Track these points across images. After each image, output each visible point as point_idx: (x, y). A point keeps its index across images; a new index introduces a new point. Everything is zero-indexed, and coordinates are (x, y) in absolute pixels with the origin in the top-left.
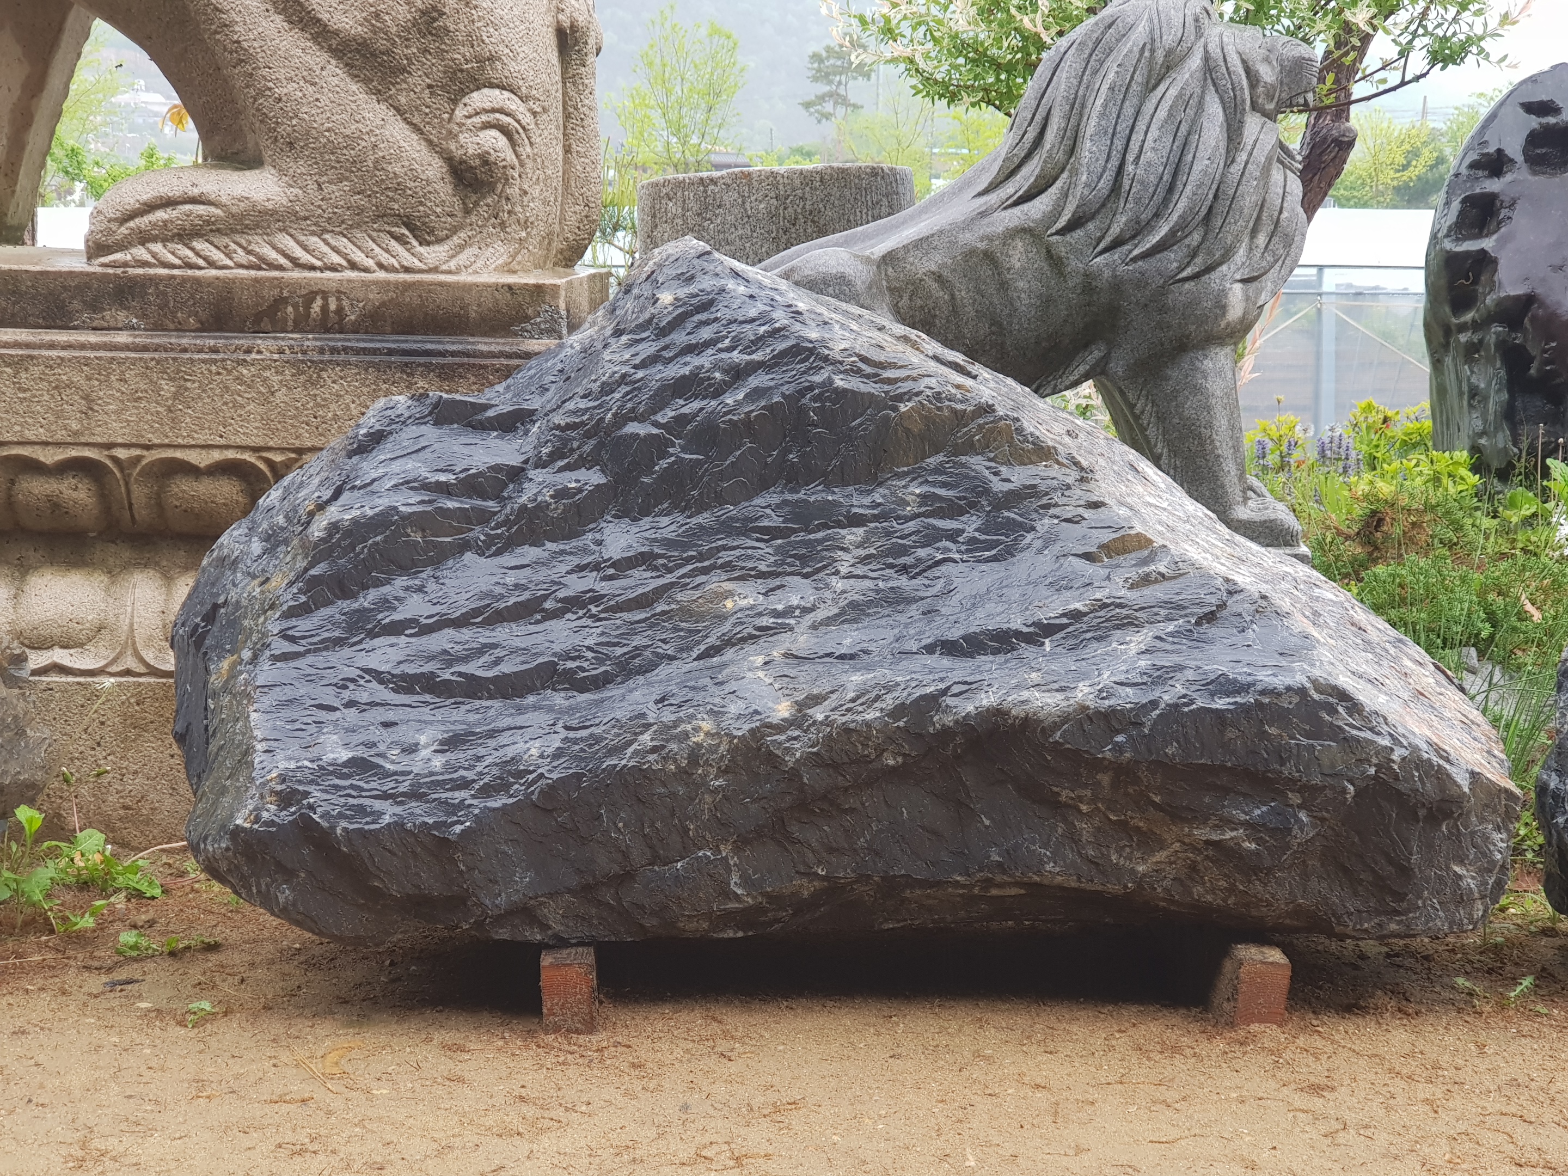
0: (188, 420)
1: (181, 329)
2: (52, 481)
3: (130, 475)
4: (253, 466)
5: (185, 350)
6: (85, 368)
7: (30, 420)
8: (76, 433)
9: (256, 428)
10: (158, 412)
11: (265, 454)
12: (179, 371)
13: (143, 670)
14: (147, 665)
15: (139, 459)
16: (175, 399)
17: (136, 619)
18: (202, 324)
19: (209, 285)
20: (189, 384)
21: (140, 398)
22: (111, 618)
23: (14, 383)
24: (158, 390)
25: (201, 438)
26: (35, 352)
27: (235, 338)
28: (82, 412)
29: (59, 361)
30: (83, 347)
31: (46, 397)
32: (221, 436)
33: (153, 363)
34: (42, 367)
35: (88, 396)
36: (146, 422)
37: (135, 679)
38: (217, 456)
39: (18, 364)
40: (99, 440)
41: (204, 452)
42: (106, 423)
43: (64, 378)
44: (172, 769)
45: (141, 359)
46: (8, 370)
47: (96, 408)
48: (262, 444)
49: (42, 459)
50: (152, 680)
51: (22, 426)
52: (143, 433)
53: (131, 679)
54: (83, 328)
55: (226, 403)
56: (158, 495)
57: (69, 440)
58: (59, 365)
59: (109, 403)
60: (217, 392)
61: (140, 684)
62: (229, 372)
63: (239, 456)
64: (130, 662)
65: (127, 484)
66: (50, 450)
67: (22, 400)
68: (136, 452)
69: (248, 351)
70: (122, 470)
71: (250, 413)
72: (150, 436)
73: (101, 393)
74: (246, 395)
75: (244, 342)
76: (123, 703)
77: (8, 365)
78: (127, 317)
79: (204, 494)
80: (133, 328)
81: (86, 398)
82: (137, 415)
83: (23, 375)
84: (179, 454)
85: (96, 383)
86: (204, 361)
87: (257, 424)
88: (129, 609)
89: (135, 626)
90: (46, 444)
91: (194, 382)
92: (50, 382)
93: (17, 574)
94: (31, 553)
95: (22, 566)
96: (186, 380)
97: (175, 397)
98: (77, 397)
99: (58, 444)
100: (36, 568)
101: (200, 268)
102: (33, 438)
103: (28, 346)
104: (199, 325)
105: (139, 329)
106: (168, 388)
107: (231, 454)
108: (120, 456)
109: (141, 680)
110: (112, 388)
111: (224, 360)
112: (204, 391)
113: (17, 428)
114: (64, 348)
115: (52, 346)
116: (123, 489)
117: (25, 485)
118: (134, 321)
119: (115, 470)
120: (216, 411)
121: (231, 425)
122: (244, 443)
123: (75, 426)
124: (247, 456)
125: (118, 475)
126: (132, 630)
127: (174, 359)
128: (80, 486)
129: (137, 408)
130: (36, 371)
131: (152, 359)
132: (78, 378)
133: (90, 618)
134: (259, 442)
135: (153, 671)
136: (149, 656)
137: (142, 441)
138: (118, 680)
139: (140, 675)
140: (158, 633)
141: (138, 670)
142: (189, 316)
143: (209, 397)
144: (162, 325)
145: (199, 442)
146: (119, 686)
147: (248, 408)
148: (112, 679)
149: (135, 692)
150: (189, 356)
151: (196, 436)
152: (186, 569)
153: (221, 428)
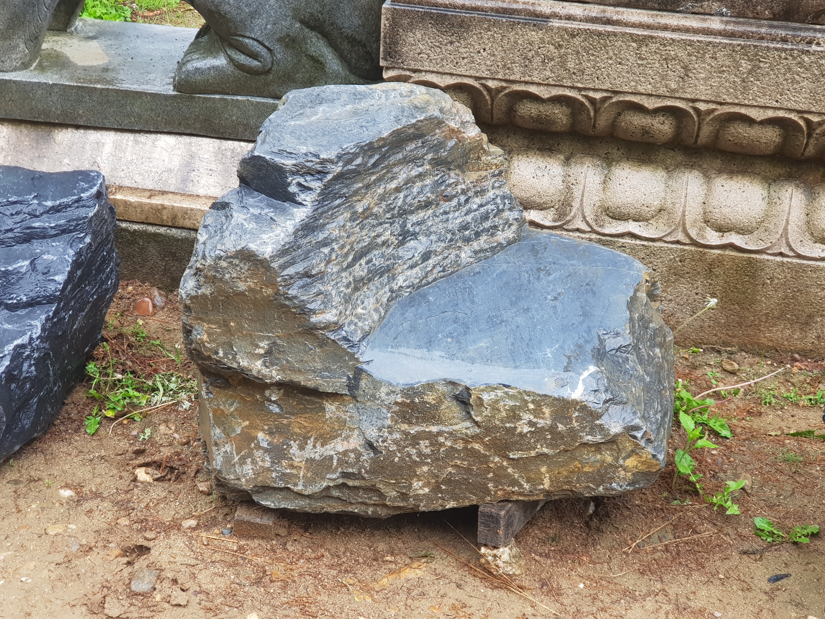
0: (755, 88)
1: (757, 17)
2: (648, 117)
3: (703, 119)
4: (794, 122)
5: (762, 38)
6: (689, 48)
7: (642, 79)
8: (673, 91)
9: (805, 98)
10: (734, 82)
11: (806, 116)
12: (757, 55)
13: (688, 241)
14: (691, 239)
15: (713, 110)
16: (749, 74)
17: (688, 209)
18: (774, 15)
20: (762, 65)
21: (724, 71)
22: (669, 205)
23: (636, 54)
24: (737, 66)
25: (762, 101)
26: (654, 33)
27: (800, 29)
28: (680, 77)
29: (671, 42)
30: (687, 30)
31: (657, 65)
32: (777, 101)
33: (739, 48)
34: (658, 45)
35: (686, 66)
36: (725, 88)
37: (682, 247)
38: (770, 114)
39: (642, 41)
40: (689, 96)
41: (762, 110)
42: (696, 86)
43: (672, 53)
44: (695, 301)
45: (730, 44)
46: (634, 44)
47: (691, 75)
48: (806, 109)
49: (646, 105)
50: (693, 248)
51: (636, 82)
52: (721, 95)
53: (680, 247)
54: (685, 13)
55: (786, 80)
56: (718, 131)
57: (667, 94)
58: (671, 44)
59: (700, 73)
60: (782, 71)
61: (684, 250)
62: (794, 58)
63: (786, 116)
64: (680, 236)
65: (699, 124)
66: (653, 100)
67: (639, 65)
68: (714, 106)
69: (810, 43)
70: (699, 117)
71: (802, 88)
72: (725, 97)
73: (696, 66)
74: (803, 75)
75: (809, 34)
76: (671, 260)
77: (635, 41)
78: (720, 7)
79: (753, 136)
80: (722, 15)
81: (685, 68)
82: (719, 82)
83: (644, 49)
84: (743, 111)
85: (694, 58)
86: (776, 49)
87: (806, 96)
88: (683, 200)
89: (687, 213)
90: (651, 95)
91: (766, 63)
92: (661, 55)
93: (604, 165)
94: (615, 151)
95: (608, 159)
96: (760, 61)
97: (750, 72)
98: (678, 67)
99: (659, 96)
100: (618, 162)
102: (643, 91)
103: (649, 27)
104: (771, 16)
105: (726, 16)
106: (745, 65)
107: (781, 114)
108: (701, 108)
109: (686, 248)
110: (704, 62)
111: (792, 50)
112: (772, 70)
113: (633, 83)
114: (674, 30)
115: (665, 28)
116: (696, 127)
117: (628, 118)
118: (724, 10)
119: (695, 116)
120: (778, 84)
121: (786, 94)
122: (793, 108)
123: (673, 86)
124: (793, 116)
125: (696, 119)
126: (684, 215)
127: (755, 46)
128: (666, 122)
129: (720, 77)
130: (653, 47)
131: (739, 45)
132: (682, 54)
133: (655, 203)
134: (804, 107)
135: (694, 243)
136: (693, 233)
137: (719, 100)
138: (670, 246)
139: (685, 244)
140: (700, 218)
141: (684, 242)
142: (766, 9)
143: (775, 74)
144: (744, 14)
145: (760, 104)
146: (670, 249)
147: (802, 84)
148: (666, 245)
149: (680, 254)
150: (766, 45)
151: (759, 100)
152: (720, 172)
153: (778, 96)
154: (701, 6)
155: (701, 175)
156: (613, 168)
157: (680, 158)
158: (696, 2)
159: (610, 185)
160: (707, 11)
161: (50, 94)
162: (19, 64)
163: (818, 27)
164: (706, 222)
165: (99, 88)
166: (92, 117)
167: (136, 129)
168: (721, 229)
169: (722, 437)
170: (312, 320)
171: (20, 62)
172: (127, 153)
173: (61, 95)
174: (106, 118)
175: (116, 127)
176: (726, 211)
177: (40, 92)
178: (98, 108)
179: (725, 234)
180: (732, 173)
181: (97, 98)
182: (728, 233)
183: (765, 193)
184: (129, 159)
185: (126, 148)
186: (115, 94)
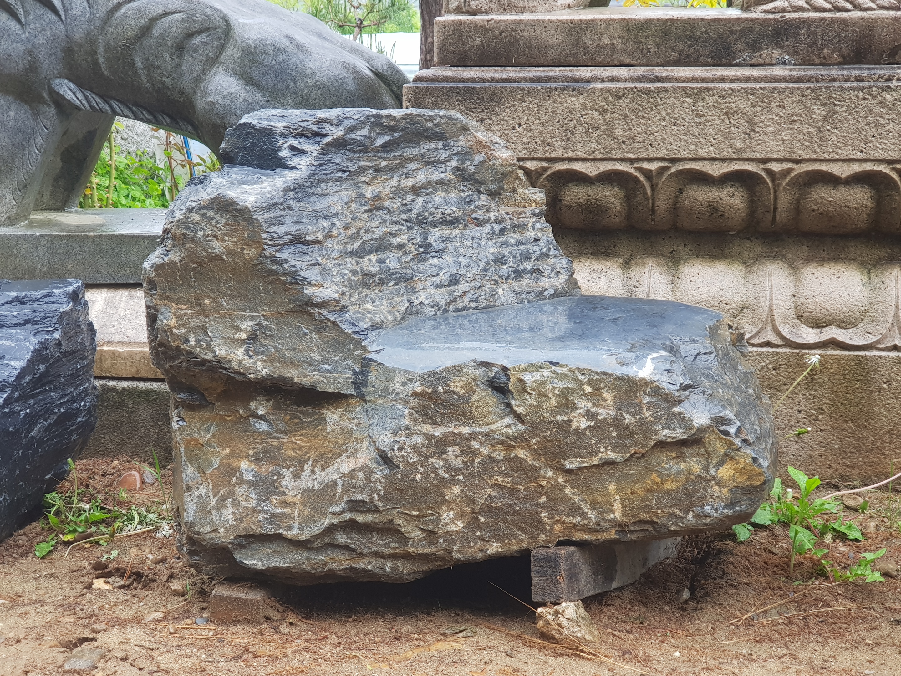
0: (834, 138)
1: (825, 63)
2: (714, 189)
3: (779, 185)
4: (886, 176)
5: (834, 80)
6: (751, 97)
7: (703, 141)
8: (740, 151)
9: (894, 144)
10: (809, 133)
12: (830, 97)
13: (779, 342)
14: (784, 338)
15: (789, 171)
16: (824, 121)
17: (775, 302)
18: (844, 58)
19: (854, 24)
20: (837, 109)
21: (795, 121)
22: (752, 301)
23: (692, 111)
24: (810, 113)
25: (844, 153)
26: (711, 85)
27: (877, 68)
28: (745, 133)
29: (730, 92)
30: (747, 80)
31: (718, 122)
32: (862, 152)
33: (809, 91)
34: (716, 97)
35: (751, 120)
36: (799, 141)
37: (774, 350)
38: (856, 168)
39: (696, 95)
40: (758, 156)
41: (845, 165)
42: (765, 142)
43: (733, 105)
44: (798, 422)
45: (798, 88)
46: (689, 100)
47: (757, 129)
49: (710, 172)
50: (787, 350)
51: (696, 145)
52: (795, 150)
53: (770, 350)
54: (743, 65)
55: (868, 124)
56: (798, 201)
57: (733, 156)
58: (730, 95)
59: (768, 126)
60: (861, 115)
61: (777, 354)
62: (874, 97)
63: (876, 168)
64: (771, 337)
65: (775, 191)
66: (717, 164)
67: (698, 124)
69: (889, 79)
70: (773, 181)
71: (889, 131)
72: (800, 152)
73: (763, 118)
74: (887, 117)
75: (886, 71)
76: (762, 368)
77: (689, 96)
78: (781, 54)
79: (840, 200)
80: (784, 63)
81: (750, 121)
82: (791, 135)
83: (700, 104)
84: (824, 167)
85: (759, 109)
86: (852, 89)
87: (894, 141)
88: (768, 293)
89: (774, 308)
90: (714, 159)
91: (842, 106)
92: (721, 109)
93: (670, 264)
94: (681, 247)
95: (674, 258)
96: (835, 105)
97: (825, 119)
98: (742, 121)
99: (724, 160)
100: (686, 260)
101: (848, 11)
102: (705, 155)
103: (703, 80)
104: (841, 59)
105: (790, 64)
106: (819, 112)
107: (868, 167)
108: (774, 169)
109: (779, 350)
110: (771, 112)
111: (870, 87)
112: (850, 114)
113: (692, 147)
114: (732, 81)
115: (722, 80)
116: (772, 196)
117: (691, 193)
118: (787, 57)
119: (768, 181)
120: (859, 131)
121: (871, 141)
122: (881, 157)
123: (739, 144)
124: (884, 168)
125: (770, 184)
126: (771, 310)
127: (827, 88)
128: (736, 193)
129: (791, 129)
130: (711, 100)
131: (808, 88)
132: (744, 105)
133: (736, 299)
134: (895, 156)
135: (789, 344)
136: (786, 332)
137: (794, 156)
138: (759, 349)
139: (777, 346)
140: (791, 313)
141: (776, 342)
142: (834, 52)
143: (854, 119)
144: (809, 60)
145: (842, 157)
146: (760, 354)
147: (888, 127)
148: (754, 349)
149: (773, 360)
150: (839, 85)
151: (840, 151)
152: (808, 261)
153: (862, 144)
154: (760, 56)
155: (786, 266)
156: (681, 267)
157: (759, 249)
158: (754, 52)
159: (680, 283)
160: (768, 61)
161: (37, 248)
162: (5, 218)
163: (896, 66)
164: (800, 317)
165: (91, 236)
166: (83, 272)
167: (132, 282)
168: (817, 324)
169: (851, 540)
170: (306, 291)
171: (6, 216)
172: (120, 309)
173: (48, 248)
174: (98, 271)
175: (108, 282)
176: (820, 299)
177: (25, 247)
178: (89, 260)
179: (824, 330)
180: (821, 261)
181: (89, 247)
182: (827, 328)
183: (865, 279)
184: (122, 315)
185: (119, 304)
186: (108, 241)
